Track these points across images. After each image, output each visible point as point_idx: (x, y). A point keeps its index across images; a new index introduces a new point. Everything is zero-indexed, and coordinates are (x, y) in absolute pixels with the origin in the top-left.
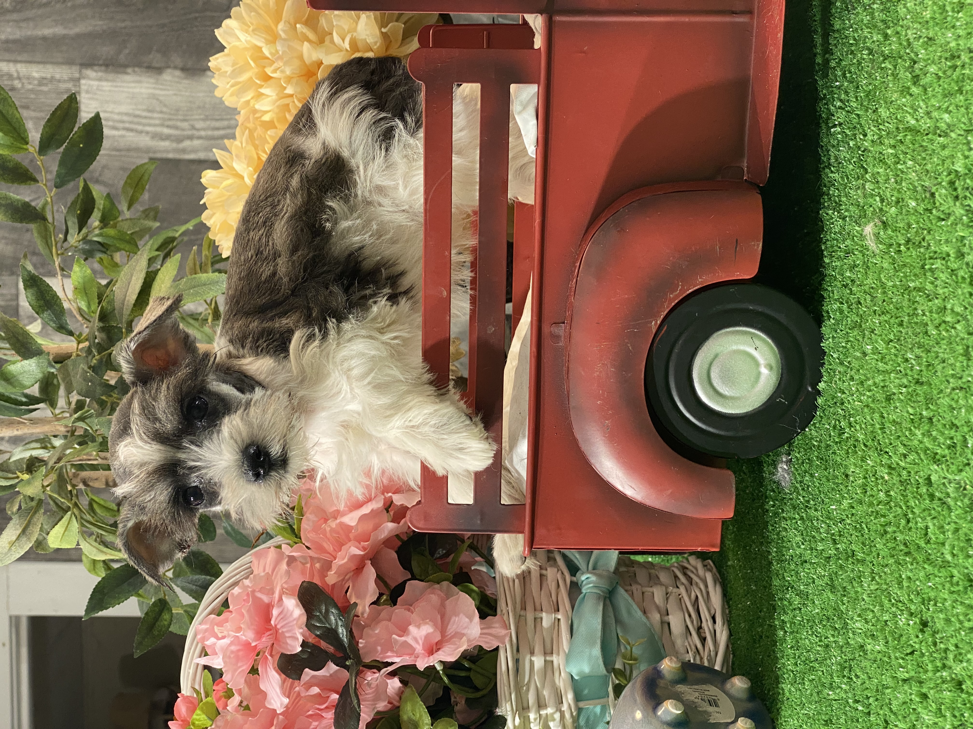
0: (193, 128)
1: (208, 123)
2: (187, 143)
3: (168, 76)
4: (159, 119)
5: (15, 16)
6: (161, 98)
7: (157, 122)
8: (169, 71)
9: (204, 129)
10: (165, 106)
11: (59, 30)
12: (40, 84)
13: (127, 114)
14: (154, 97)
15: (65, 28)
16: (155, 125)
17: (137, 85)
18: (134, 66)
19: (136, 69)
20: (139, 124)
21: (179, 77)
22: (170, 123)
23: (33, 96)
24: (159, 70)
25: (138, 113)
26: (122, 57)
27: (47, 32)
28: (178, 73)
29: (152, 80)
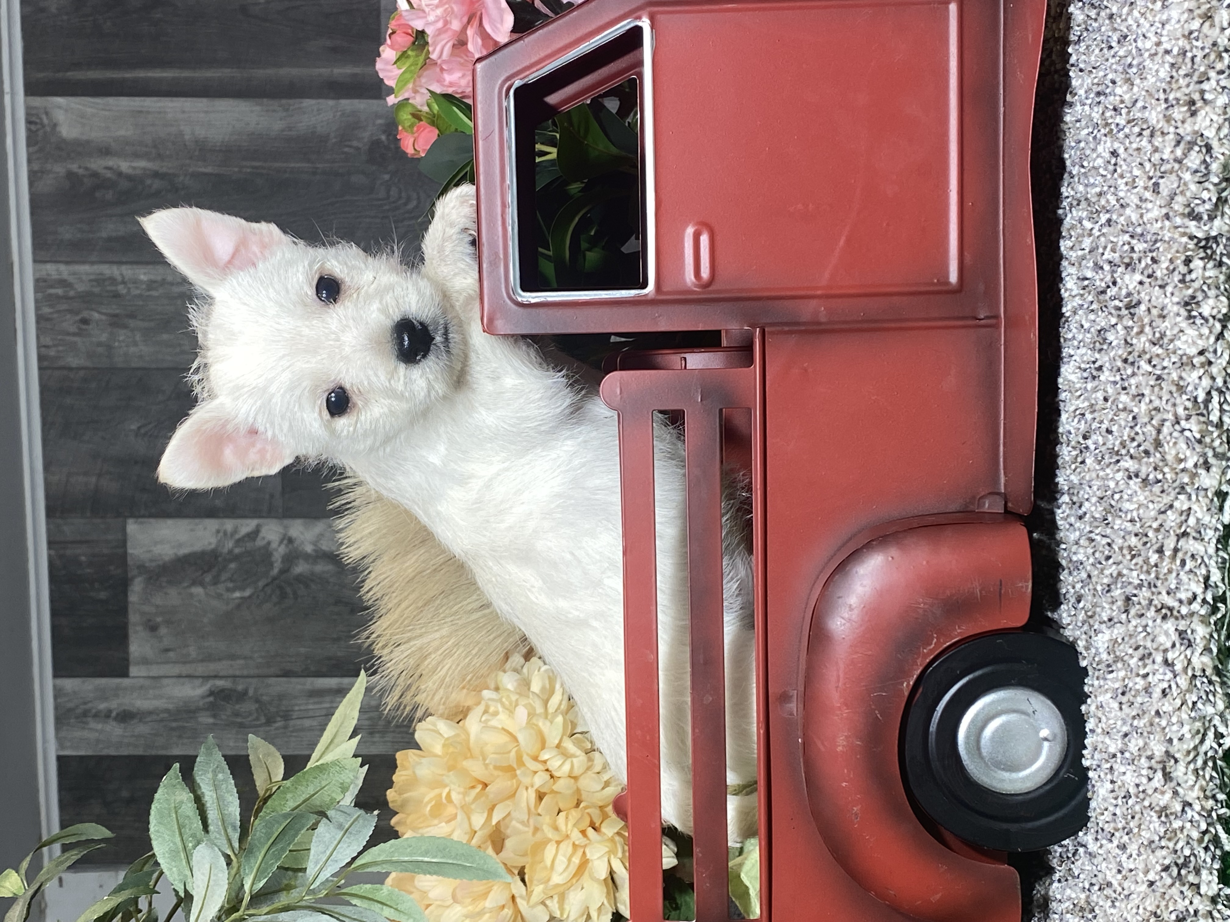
12: (149, 288)
23: (141, 303)
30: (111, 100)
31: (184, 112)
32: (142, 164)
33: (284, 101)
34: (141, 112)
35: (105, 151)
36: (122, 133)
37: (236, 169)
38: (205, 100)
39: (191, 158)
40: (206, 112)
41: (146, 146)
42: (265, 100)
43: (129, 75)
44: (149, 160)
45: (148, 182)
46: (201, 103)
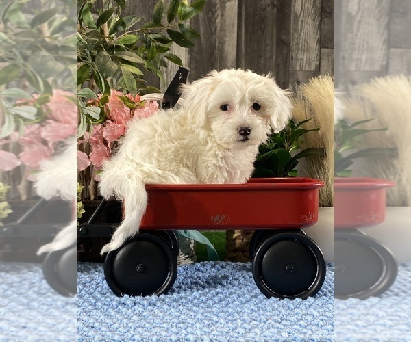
2: (165, 75)
5: (206, 18)
11: (202, 32)
17: (185, 58)
18: (191, 58)
22: (172, 69)
24: (190, 66)
26: (194, 54)
27: (201, 28)
29: (187, 63)
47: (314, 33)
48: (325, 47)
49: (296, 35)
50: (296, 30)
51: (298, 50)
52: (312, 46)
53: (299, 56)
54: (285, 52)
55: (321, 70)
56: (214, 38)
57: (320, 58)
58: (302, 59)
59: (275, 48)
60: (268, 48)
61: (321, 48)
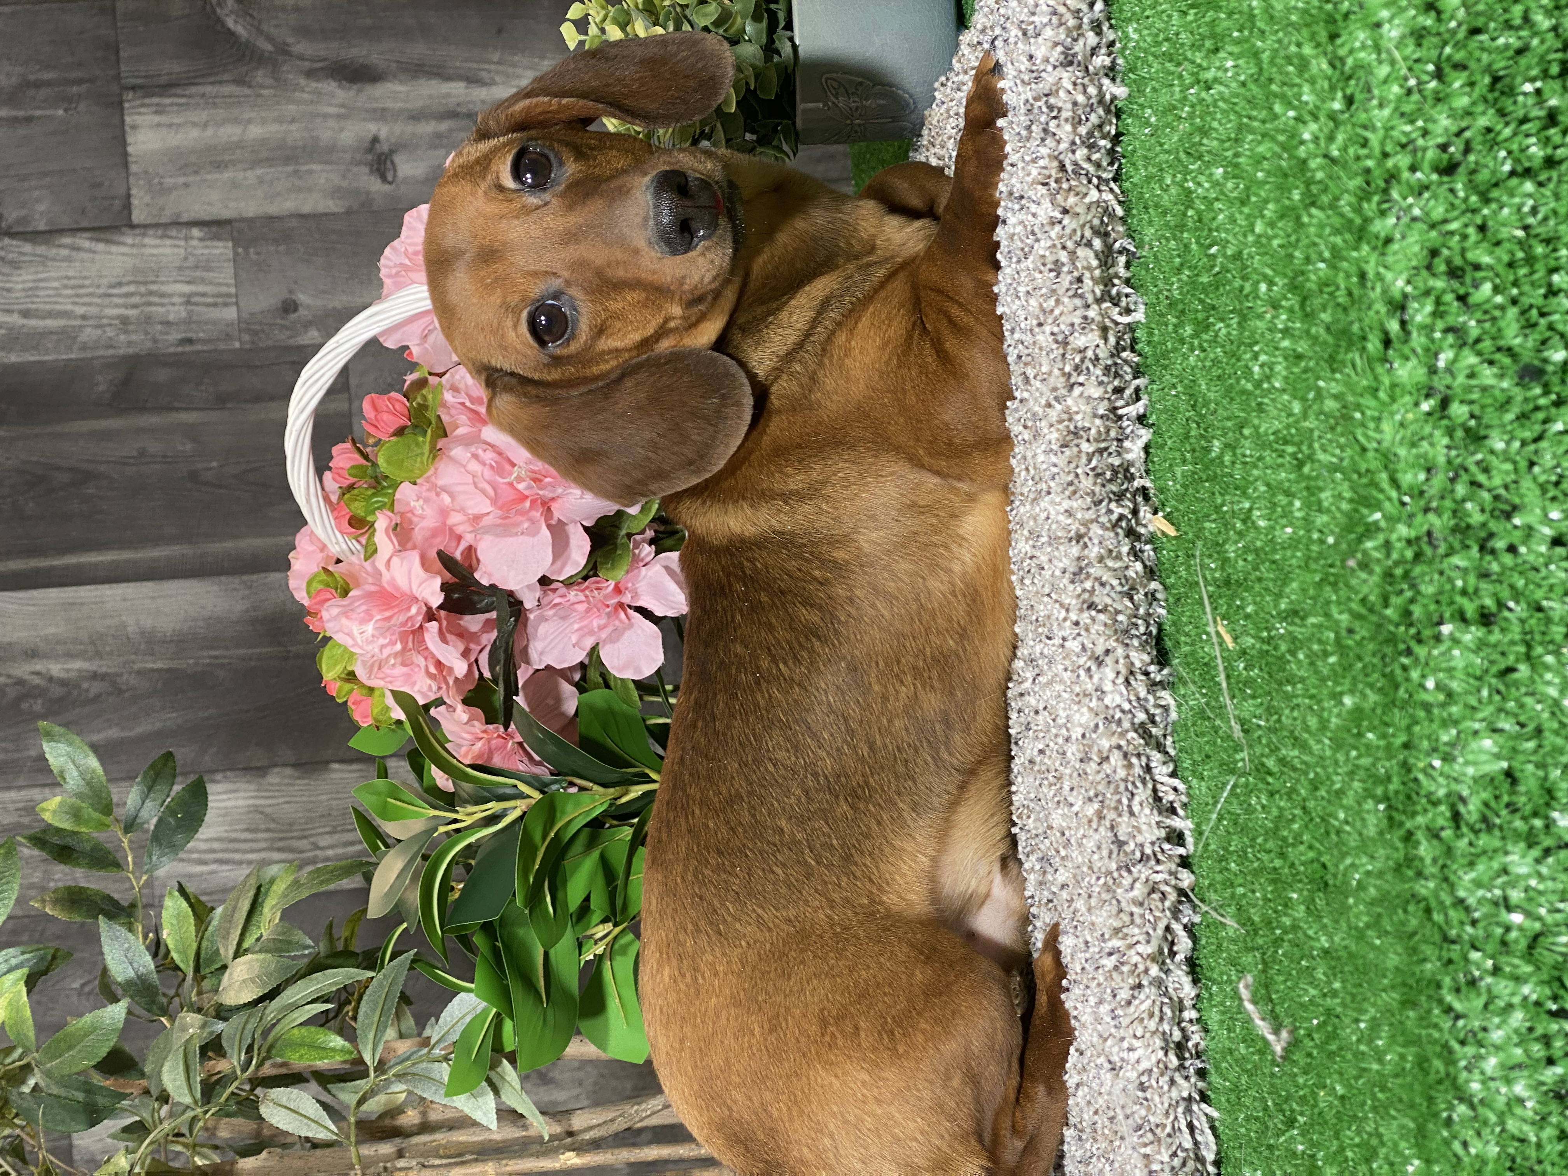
0: (317, 847)
1: (337, 836)
3: (273, 778)
4: (266, 840)
6: (268, 810)
7: (263, 845)
8: (276, 770)
9: (331, 847)
10: (273, 820)
11: (114, 733)
13: (217, 840)
14: (256, 809)
15: (123, 729)
16: (259, 850)
17: (232, 795)
18: (224, 771)
19: (229, 774)
20: (236, 851)
21: (290, 777)
22: (281, 844)
24: (260, 772)
25: (234, 835)
28: (288, 771)
29: (252, 787)
30: (37, 593)
31: (125, 600)
32: (78, 664)
33: (245, 578)
34: (73, 604)
35: (32, 654)
36: (52, 630)
37: (191, 661)
38: (150, 585)
39: (135, 653)
40: (153, 598)
41: (81, 643)
42: (223, 578)
43: (57, 562)
44: (85, 660)
45: (85, 685)
46: (147, 588)
47: (69, 259)
48: (127, 207)
49: (89, 334)
50: (67, 336)
51: (148, 320)
52: (130, 263)
53: (176, 312)
54: (162, 375)
55: (226, 214)
56: (133, 680)
57: (176, 224)
58: (188, 300)
59: (153, 420)
60: (154, 447)
61: (132, 226)
